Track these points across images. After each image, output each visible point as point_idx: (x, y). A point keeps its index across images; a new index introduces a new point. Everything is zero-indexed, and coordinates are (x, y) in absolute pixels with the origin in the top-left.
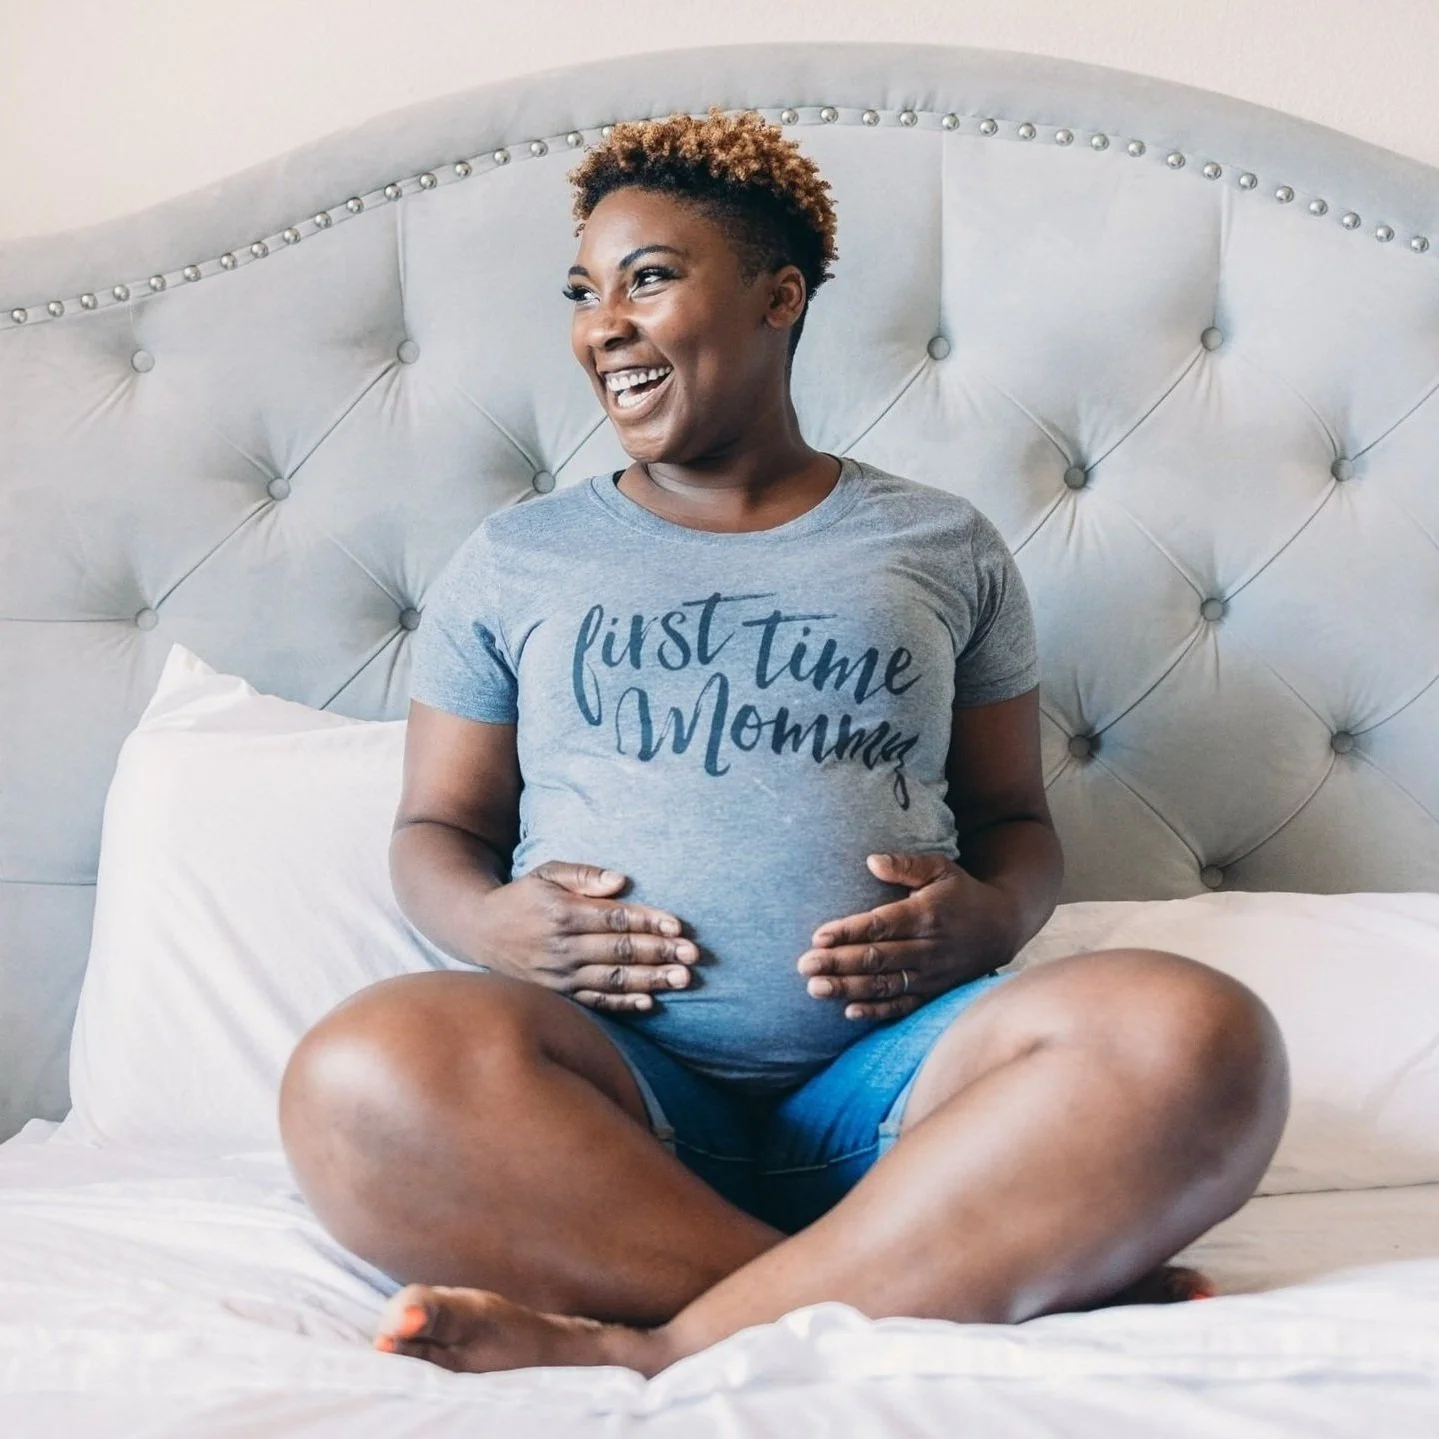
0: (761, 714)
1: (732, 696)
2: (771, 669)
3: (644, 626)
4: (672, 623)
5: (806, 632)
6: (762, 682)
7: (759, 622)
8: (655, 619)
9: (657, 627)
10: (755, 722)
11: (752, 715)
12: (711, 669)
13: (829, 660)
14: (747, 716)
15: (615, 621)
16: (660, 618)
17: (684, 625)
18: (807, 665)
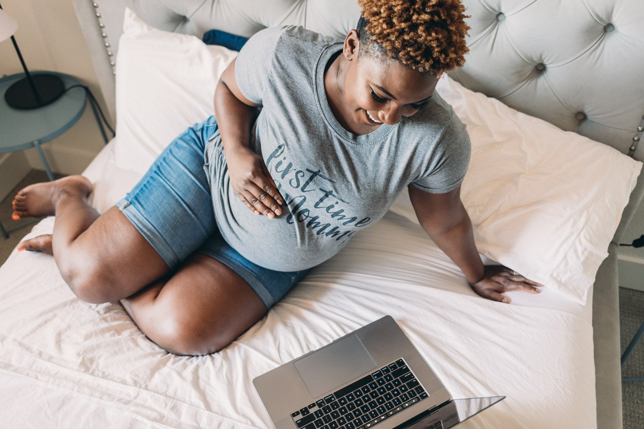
0: (310, 214)
1: (305, 204)
2: (321, 205)
3: (291, 169)
4: (299, 175)
5: (337, 203)
6: (316, 206)
7: (325, 191)
8: (295, 170)
9: (294, 173)
10: (307, 215)
11: (307, 212)
12: (303, 194)
13: (341, 212)
14: (306, 212)
15: (285, 159)
16: (297, 171)
17: (302, 178)
18: (331, 210)
